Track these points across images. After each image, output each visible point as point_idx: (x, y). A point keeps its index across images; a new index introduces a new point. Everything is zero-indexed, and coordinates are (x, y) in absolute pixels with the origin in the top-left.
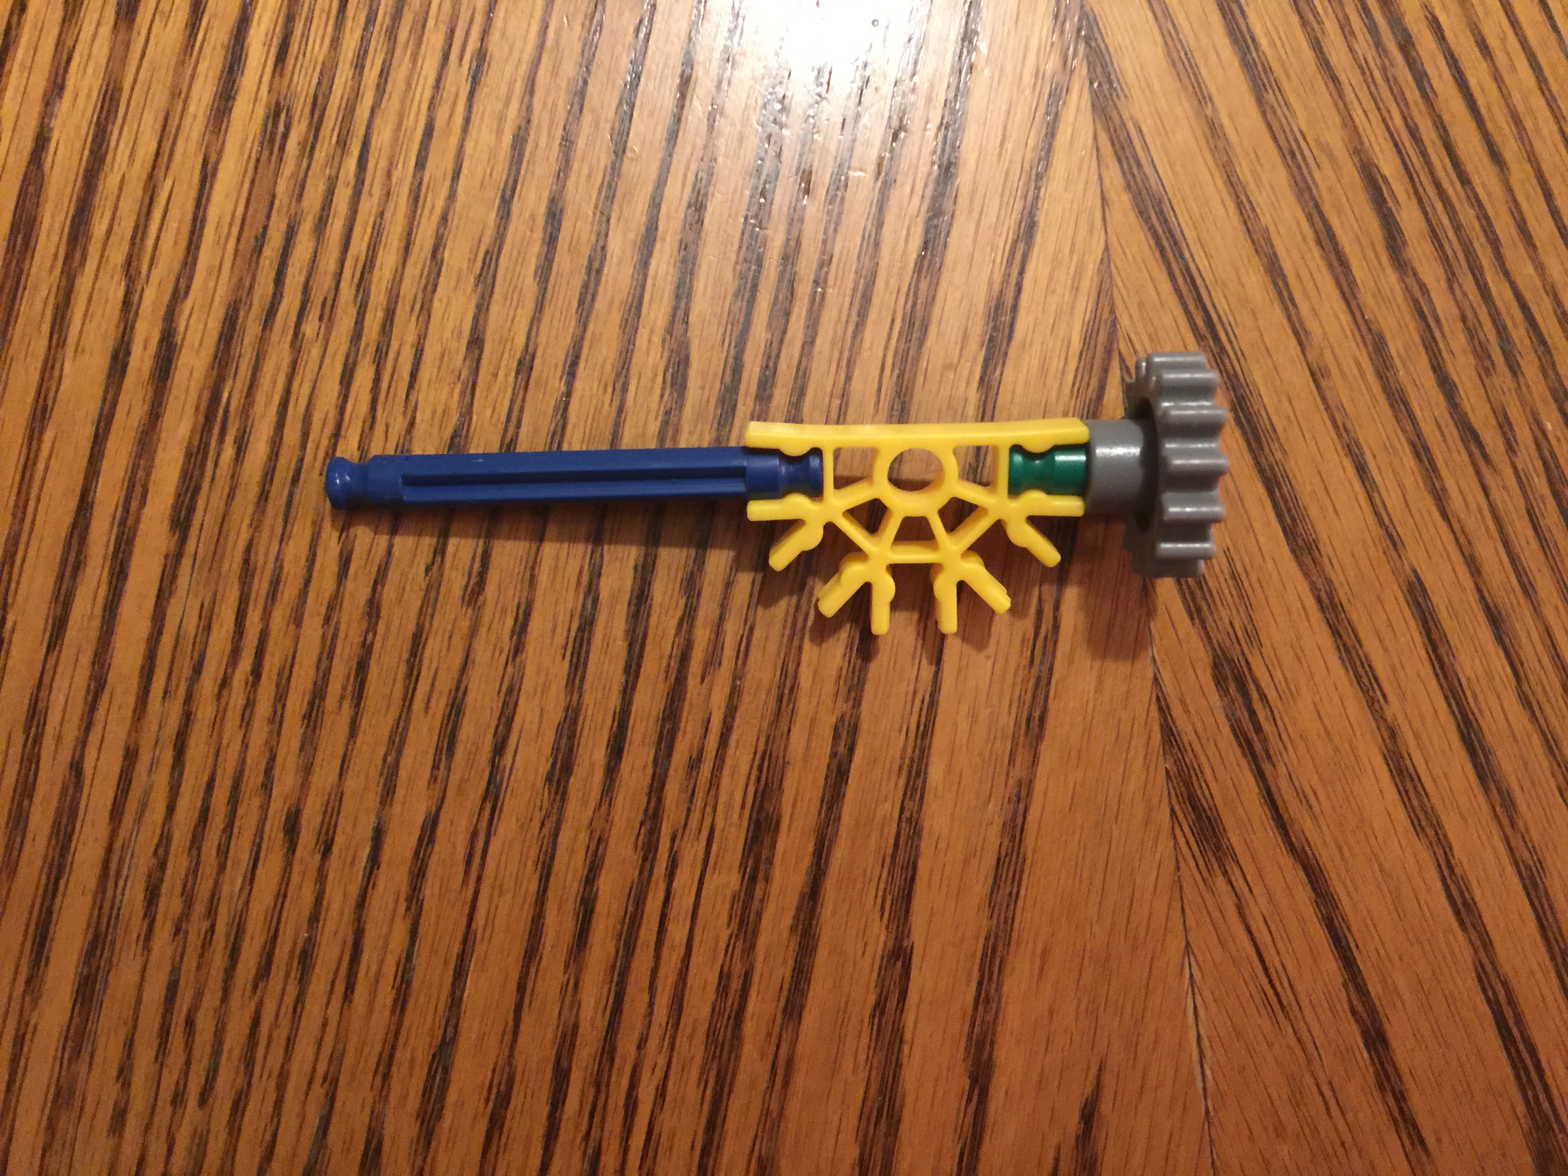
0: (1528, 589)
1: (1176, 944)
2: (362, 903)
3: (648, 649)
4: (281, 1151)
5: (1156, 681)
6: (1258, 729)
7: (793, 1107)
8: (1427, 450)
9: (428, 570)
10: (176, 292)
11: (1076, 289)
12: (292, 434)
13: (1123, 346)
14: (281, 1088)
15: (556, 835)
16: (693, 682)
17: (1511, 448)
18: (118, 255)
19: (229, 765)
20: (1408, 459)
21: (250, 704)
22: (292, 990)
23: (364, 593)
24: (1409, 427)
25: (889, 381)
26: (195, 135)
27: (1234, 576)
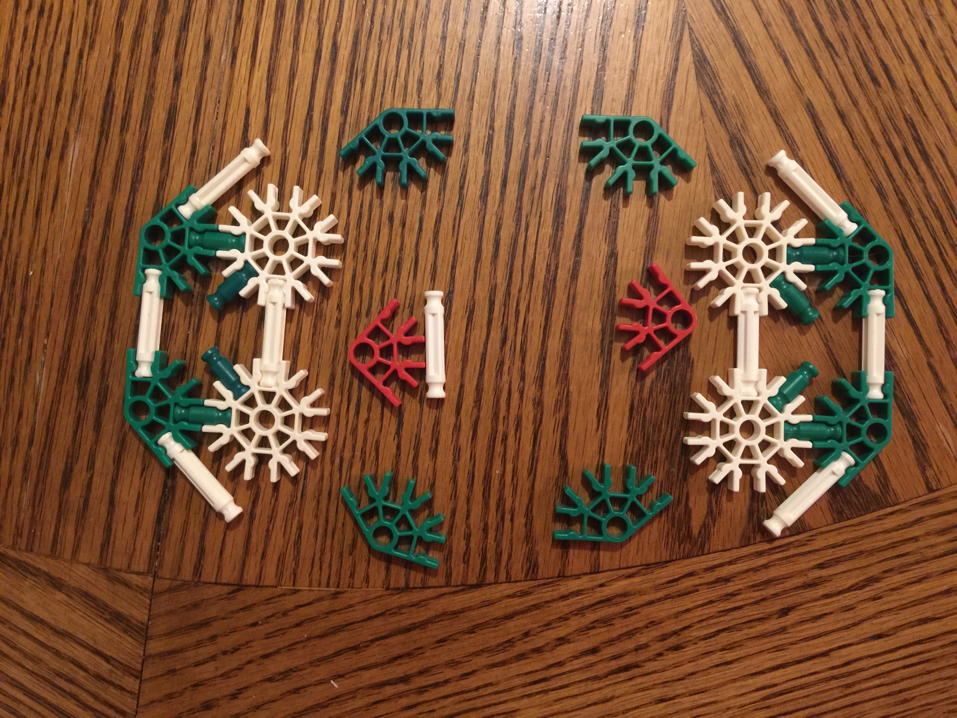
0: (855, 103)
2: (417, 244)
5: (708, 148)
6: (748, 163)
7: (576, 312)
8: (812, 52)
10: (336, 27)
12: (381, 77)
13: (689, 20)
15: (484, 218)
16: (530, 159)
17: (846, 49)
18: (315, 15)
20: (804, 56)
22: (395, 275)
24: (804, 43)
25: (599, 39)
27: (737, 105)
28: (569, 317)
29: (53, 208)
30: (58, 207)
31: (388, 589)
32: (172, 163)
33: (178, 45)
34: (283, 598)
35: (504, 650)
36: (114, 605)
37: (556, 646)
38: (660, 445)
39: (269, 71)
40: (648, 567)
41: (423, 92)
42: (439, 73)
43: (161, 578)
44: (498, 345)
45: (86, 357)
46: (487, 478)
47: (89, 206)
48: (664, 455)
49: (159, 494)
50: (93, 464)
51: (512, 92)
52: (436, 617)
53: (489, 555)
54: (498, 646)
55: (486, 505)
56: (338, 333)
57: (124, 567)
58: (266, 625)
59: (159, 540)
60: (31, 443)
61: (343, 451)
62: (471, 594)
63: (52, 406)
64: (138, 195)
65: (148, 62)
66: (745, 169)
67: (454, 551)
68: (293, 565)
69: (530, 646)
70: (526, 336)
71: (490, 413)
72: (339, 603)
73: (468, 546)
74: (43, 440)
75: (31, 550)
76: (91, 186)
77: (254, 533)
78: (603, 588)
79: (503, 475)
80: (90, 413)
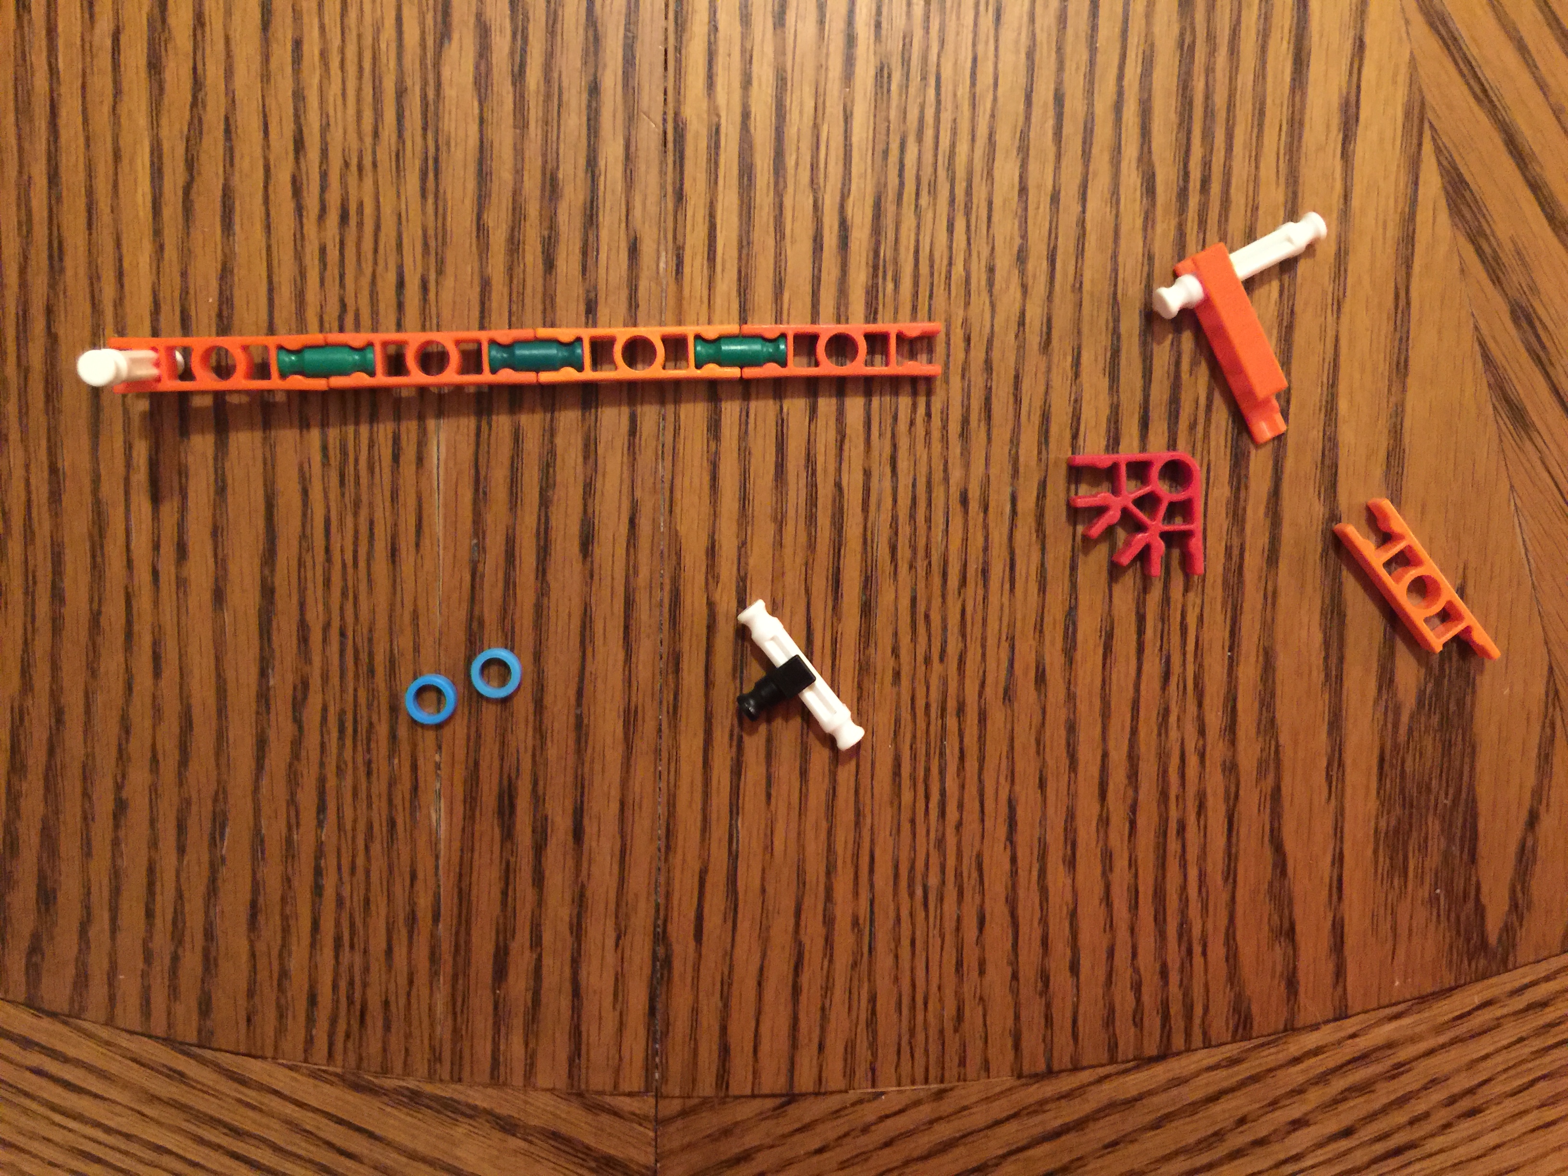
1: (1504, 487)
2: (1011, 539)
3: (1155, 362)
4: (989, 681)
5: (1476, 328)
6: (1544, 347)
7: (1280, 618)
9: (1017, 336)
10: (842, 192)
11: (1395, 82)
12: (924, 269)
13: (1430, 115)
14: (984, 646)
18: (805, 176)
19: (923, 470)
21: (928, 433)
22: (980, 592)
23: (982, 356)
26: (836, 93)
27: (1518, 253)
28: (1268, 626)
29: (417, 545)
30: (426, 542)
31: (1020, 1077)
32: (600, 451)
33: (585, 253)
34: (858, 1107)
35: (1210, 1147)
36: (600, 1147)
37: (1289, 1133)
38: (1431, 811)
39: (739, 280)
40: (1423, 1000)
41: (997, 286)
42: (1019, 252)
43: (667, 1097)
44: (1157, 685)
45: (505, 777)
46: (1159, 895)
47: (476, 534)
48: (1437, 827)
49: (647, 971)
50: (539, 937)
51: (1146, 268)
52: (1100, 1111)
53: (1172, 1012)
54: (1199, 1142)
55: (1162, 934)
56: (899, 694)
57: (609, 1088)
58: (838, 1150)
59: (655, 1041)
60: (436, 918)
61: (926, 876)
62: (1150, 1072)
63: (462, 857)
64: (553, 509)
65: (540, 288)
66: (1538, 357)
67: (1118, 1007)
68: (870, 1057)
69: (1248, 1138)
70: (1201, 666)
71: (1155, 795)
72: (947, 1105)
73: (1138, 1000)
74: (455, 911)
75: (460, 1080)
76: (475, 502)
77: (802, 1016)
78: (1357, 1040)
79: (1184, 888)
80: (524, 862)
